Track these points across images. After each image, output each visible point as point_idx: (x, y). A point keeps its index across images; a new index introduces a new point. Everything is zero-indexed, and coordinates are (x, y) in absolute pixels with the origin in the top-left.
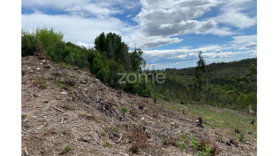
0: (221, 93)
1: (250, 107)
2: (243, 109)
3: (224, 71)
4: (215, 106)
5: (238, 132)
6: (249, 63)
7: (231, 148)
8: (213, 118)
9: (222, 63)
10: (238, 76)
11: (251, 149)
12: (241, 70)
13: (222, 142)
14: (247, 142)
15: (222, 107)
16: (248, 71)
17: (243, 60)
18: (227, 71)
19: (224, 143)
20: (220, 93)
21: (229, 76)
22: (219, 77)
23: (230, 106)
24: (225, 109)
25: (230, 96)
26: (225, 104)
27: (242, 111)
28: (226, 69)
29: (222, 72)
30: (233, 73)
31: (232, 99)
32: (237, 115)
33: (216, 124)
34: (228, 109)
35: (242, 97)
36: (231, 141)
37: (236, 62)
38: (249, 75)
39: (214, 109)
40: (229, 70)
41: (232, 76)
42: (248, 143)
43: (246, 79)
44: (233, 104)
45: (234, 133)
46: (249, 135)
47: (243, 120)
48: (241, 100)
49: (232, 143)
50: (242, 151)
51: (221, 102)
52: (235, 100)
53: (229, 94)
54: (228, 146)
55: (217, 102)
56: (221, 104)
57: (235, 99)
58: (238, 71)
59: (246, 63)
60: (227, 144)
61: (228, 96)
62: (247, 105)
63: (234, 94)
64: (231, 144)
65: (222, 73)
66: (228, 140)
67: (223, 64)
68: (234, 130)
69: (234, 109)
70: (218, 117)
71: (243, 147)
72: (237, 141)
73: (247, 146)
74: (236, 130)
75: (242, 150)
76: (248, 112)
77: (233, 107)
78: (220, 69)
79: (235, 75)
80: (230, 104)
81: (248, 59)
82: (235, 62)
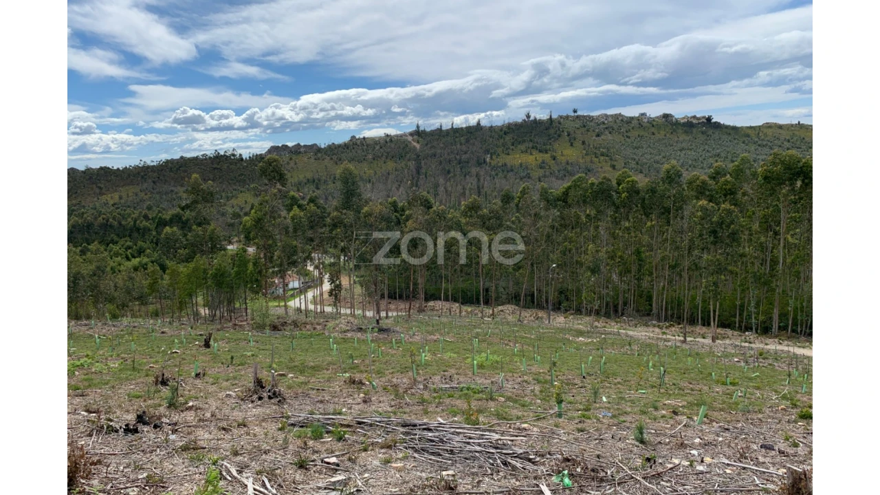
0: (108, 269)
1: (200, 299)
2: (181, 309)
3: (111, 198)
4: (88, 317)
5: (164, 383)
6: (185, 171)
7: (141, 438)
8: (79, 360)
9: (101, 168)
10: (159, 212)
11: (200, 420)
12: (166, 193)
13: (112, 430)
14: (191, 404)
15: (114, 317)
16: (185, 196)
17: (167, 162)
18: (121, 198)
19: (117, 431)
20: (103, 272)
21: (128, 211)
22: (96, 218)
23: (143, 308)
24: (125, 321)
25: (139, 276)
26: (124, 306)
27: (179, 318)
28: (116, 191)
29: (104, 198)
30: (142, 201)
31: (146, 283)
32: (163, 333)
33: (93, 376)
34: (136, 317)
35: (175, 274)
36: (141, 419)
37: (148, 167)
38: (187, 207)
39: (85, 328)
40: (128, 193)
41: (141, 212)
42: (193, 406)
43: (180, 218)
44: (151, 299)
45: (153, 389)
46: (197, 381)
47: (181, 342)
48: (171, 285)
49: (145, 423)
50: (172, 437)
51: (111, 300)
52: (153, 287)
53: (136, 269)
54: (130, 437)
55: (96, 302)
56: (110, 306)
57: (155, 282)
58: (158, 197)
59: (178, 169)
60: (128, 430)
61: (131, 278)
62: (190, 295)
63: (151, 268)
64: (140, 427)
65: (106, 204)
66: (131, 418)
67: (105, 171)
68: (151, 379)
69: (156, 315)
70: (101, 352)
71: (175, 424)
72: (162, 410)
73: (190, 416)
74: (157, 378)
75: (174, 431)
76: (197, 314)
77: (151, 308)
78: (98, 191)
79: (149, 208)
80: (142, 299)
81: (182, 157)
82: (144, 167)
